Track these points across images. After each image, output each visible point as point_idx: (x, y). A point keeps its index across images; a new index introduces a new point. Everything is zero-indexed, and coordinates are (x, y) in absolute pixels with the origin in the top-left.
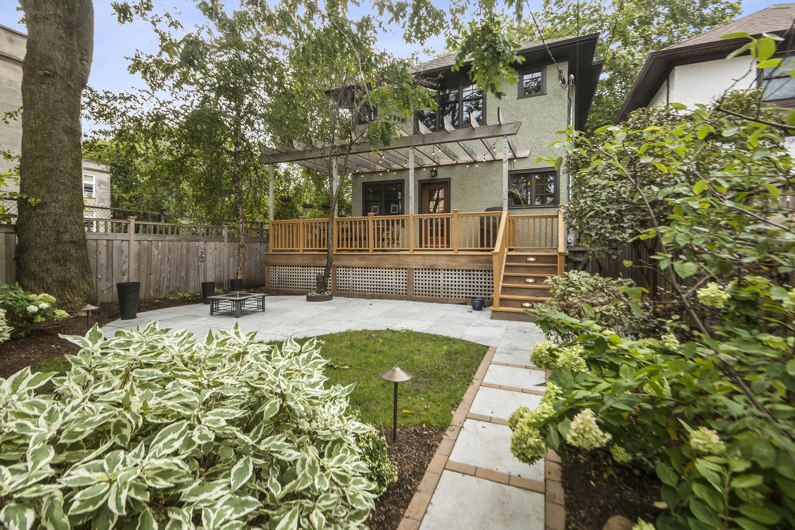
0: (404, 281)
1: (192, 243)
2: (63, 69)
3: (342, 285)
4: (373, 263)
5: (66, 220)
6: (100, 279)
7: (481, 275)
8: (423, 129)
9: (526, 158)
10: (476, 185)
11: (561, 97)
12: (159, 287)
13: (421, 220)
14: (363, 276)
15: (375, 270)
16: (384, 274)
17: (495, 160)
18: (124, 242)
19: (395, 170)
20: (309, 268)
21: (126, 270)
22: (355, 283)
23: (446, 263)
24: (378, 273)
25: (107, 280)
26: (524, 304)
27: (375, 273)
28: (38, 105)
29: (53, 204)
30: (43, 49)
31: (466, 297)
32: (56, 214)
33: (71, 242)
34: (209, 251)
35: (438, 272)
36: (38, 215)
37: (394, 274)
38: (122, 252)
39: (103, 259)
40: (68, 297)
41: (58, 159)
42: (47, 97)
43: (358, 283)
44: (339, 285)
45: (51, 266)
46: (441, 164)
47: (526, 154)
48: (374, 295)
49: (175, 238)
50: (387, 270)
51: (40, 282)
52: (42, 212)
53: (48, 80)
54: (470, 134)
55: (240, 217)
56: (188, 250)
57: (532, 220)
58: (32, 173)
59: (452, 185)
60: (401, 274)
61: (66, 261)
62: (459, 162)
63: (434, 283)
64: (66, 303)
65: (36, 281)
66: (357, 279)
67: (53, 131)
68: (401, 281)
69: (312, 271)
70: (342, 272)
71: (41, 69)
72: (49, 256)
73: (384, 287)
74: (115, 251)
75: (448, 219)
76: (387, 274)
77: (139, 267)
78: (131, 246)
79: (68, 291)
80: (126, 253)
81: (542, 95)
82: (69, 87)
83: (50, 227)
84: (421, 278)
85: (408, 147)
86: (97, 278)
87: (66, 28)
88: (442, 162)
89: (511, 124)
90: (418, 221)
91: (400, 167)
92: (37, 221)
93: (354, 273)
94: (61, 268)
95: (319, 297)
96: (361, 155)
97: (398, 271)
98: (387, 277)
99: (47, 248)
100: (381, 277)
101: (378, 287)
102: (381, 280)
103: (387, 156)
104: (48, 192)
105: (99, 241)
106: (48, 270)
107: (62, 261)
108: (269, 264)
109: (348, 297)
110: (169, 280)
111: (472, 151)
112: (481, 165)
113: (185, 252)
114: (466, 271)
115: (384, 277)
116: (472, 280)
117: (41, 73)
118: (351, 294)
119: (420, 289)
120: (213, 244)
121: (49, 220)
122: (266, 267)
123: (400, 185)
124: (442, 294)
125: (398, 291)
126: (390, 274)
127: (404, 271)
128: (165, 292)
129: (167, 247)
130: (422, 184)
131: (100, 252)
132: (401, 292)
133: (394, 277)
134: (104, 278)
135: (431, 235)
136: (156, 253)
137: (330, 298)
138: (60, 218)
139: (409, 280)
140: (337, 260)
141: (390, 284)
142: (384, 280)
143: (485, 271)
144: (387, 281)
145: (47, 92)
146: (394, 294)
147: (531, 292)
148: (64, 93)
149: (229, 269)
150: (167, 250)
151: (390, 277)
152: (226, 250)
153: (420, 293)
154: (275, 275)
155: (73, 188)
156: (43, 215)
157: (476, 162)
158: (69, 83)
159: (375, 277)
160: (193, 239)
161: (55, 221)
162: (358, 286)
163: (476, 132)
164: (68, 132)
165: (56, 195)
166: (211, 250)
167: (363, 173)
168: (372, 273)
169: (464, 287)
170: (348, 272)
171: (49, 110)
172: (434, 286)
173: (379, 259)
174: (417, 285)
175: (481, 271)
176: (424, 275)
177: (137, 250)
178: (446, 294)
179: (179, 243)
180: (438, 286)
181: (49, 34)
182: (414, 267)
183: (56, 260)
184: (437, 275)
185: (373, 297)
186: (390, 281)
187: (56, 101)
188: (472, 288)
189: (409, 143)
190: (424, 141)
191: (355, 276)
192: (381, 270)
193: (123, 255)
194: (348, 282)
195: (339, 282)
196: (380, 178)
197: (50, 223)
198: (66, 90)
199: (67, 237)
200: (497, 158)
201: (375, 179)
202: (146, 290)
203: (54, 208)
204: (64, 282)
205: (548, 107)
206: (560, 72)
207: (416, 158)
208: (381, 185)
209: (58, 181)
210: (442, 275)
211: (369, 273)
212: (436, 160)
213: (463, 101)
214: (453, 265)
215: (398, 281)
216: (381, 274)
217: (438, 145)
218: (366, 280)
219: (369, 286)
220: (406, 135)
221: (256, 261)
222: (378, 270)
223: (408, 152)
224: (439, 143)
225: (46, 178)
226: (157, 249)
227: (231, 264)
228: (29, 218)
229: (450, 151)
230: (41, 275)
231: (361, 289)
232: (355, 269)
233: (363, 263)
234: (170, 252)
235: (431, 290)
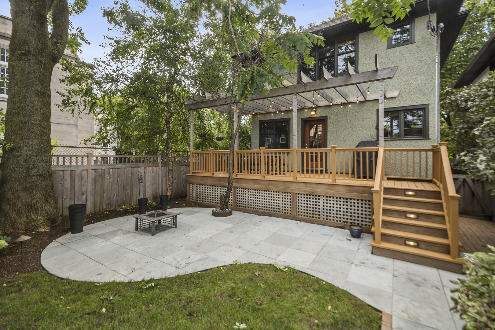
0: (289, 203)
1: (135, 169)
2: (35, 49)
3: (240, 202)
4: (264, 186)
5: (34, 159)
6: (65, 199)
7: (358, 203)
8: (305, 79)
9: (395, 97)
10: (349, 121)
11: (429, 44)
12: (110, 202)
13: (303, 154)
14: (256, 197)
15: (265, 192)
16: (273, 196)
17: (366, 101)
18: (83, 171)
19: (283, 111)
20: (217, 188)
21: (85, 191)
22: (250, 201)
23: (325, 190)
24: (268, 195)
25: (70, 199)
26: (408, 242)
27: (265, 195)
28: (17, 75)
29: (25, 148)
30: (21, 36)
31: (344, 222)
32: (27, 155)
33: (37, 175)
34: (148, 174)
35: (317, 197)
36: (14, 156)
37: (280, 196)
38: (82, 178)
39: (67, 184)
40: (33, 217)
41: (30, 115)
42: (23, 70)
43: (252, 201)
44: (238, 202)
45: (21, 194)
46: (319, 105)
47: (395, 94)
48: (265, 213)
49: (123, 166)
50: (275, 193)
51: (13, 206)
52: (17, 154)
53: (24, 58)
54: (347, 80)
55: (170, 149)
56: (132, 174)
57: (405, 153)
58: (11, 126)
59: (329, 122)
60: (286, 197)
61: (32, 190)
62: (335, 103)
63: (314, 206)
64: (31, 222)
65: (10, 206)
66: (252, 199)
67: (27, 94)
68: (286, 203)
69: (219, 190)
70: (240, 192)
71: (19, 50)
72: (21, 187)
73: (273, 206)
74: (77, 178)
75: (326, 153)
76: (275, 196)
77: (95, 189)
78: (89, 174)
79: (33, 212)
80: (85, 178)
81: (411, 43)
82: (41, 62)
83: (22, 165)
84: (303, 202)
85: (293, 94)
86: (63, 198)
87: (38, 19)
88: (321, 104)
89: (387, 69)
90: (301, 154)
91: (287, 109)
92: (13, 161)
93: (250, 193)
94: (29, 195)
95: (221, 213)
96: (257, 101)
97: (284, 194)
98: (275, 199)
99: (19, 181)
100: (270, 198)
101: (268, 206)
102: (270, 201)
103: (276, 101)
104: (22, 139)
105: (65, 172)
106: (19, 197)
107: (30, 190)
108: (190, 183)
109: (245, 212)
110: (118, 196)
111: (346, 95)
112: (353, 105)
113: (130, 176)
114: (344, 198)
115: (273, 198)
116: (349, 207)
117: (19, 52)
118: (247, 210)
119: (303, 211)
120: (151, 168)
121: (21, 160)
122: (188, 185)
123: (287, 121)
124: (321, 216)
125: (284, 211)
126: (277, 196)
127: (289, 195)
128: (114, 205)
129: (116, 173)
130: (304, 121)
131: (66, 180)
132: (286, 211)
133: (281, 199)
134: (68, 199)
135: (312, 160)
136: (108, 177)
137: (230, 214)
138: (30, 158)
139: (293, 202)
140: (237, 182)
141: (278, 204)
142: (273, 201)
143: (362, 200)
144: (275, 201)
145: (23, 66)
146: (281, 213)
147: (414, 229)
148: (36, 66)
149: (162, 185)
150: (116, 175)
151: (277, 199)
152: (160, 172)
153: (303, 214)
154: (194, 191)
155: (41, 135)
156: (17, 156)
157: (349, 103)
158: (40, 59)
159: (265, 198)
160: (136, 166)
161: (26, 160)
162: (252, 204)
163: (353, 78)
164: (38, 95)
165: (28, 141)
166: (149, 173)
167: (259, 114)
168: (263, 195)
169: (342, 213)
170: (245, 193)
171: (24, 79)
172: (314, 209)
173: (269, 184)
174: (300, 208)
175: (358, 200)
176: (306, 199)
177: (93, 176)
178: (325, 217)
179: (126, 169)
180: (317, 210)
181: (25, 24)
182: (298, 192)
183: (26, 189)
184: (317, 201)
185: (263, 214)
186: (278, 202)
187: (30, 72)
188: (349, 214)
189: (294, 91)
190: (305, 89)
191: (250, 196)
192: (270, 193)
193: (83, 180)
194: (244, 200)
195: (238, 200)
196: (272, 117)
197: (22, 162)
198: (38, 64)
199: (34, 172)
200: (367, 99)
201: (268, 118)
202: (100, 204)
203: (25, 151)
204: (31, 206)
205: (416, 54)
206: (429, 22)
207: (299, 101)
208: (273, 122)
209: (29, 130)
210: (321, 201)
211: (261, 194)
212: (316, 103)
213: (338, 55)
214: (331, 193)
215: (284, 202)
216: (270, 195)
217: (317, 91)
218: (259, 199)
219: (261, 205)
220: (291, 84)
221: (183, 179)
222: (268, 192)
223: (292, 98)
224: (319, 90)
225: (21, 129)
226: (109, 175)
227: (164, 182)
228: (8, 159)
229: (327, 95)
230: (14, 201)
231: (254, 207)
232: (250, 191)
233: (256, 186)
234: (118, 176)
235: (311, 212)
